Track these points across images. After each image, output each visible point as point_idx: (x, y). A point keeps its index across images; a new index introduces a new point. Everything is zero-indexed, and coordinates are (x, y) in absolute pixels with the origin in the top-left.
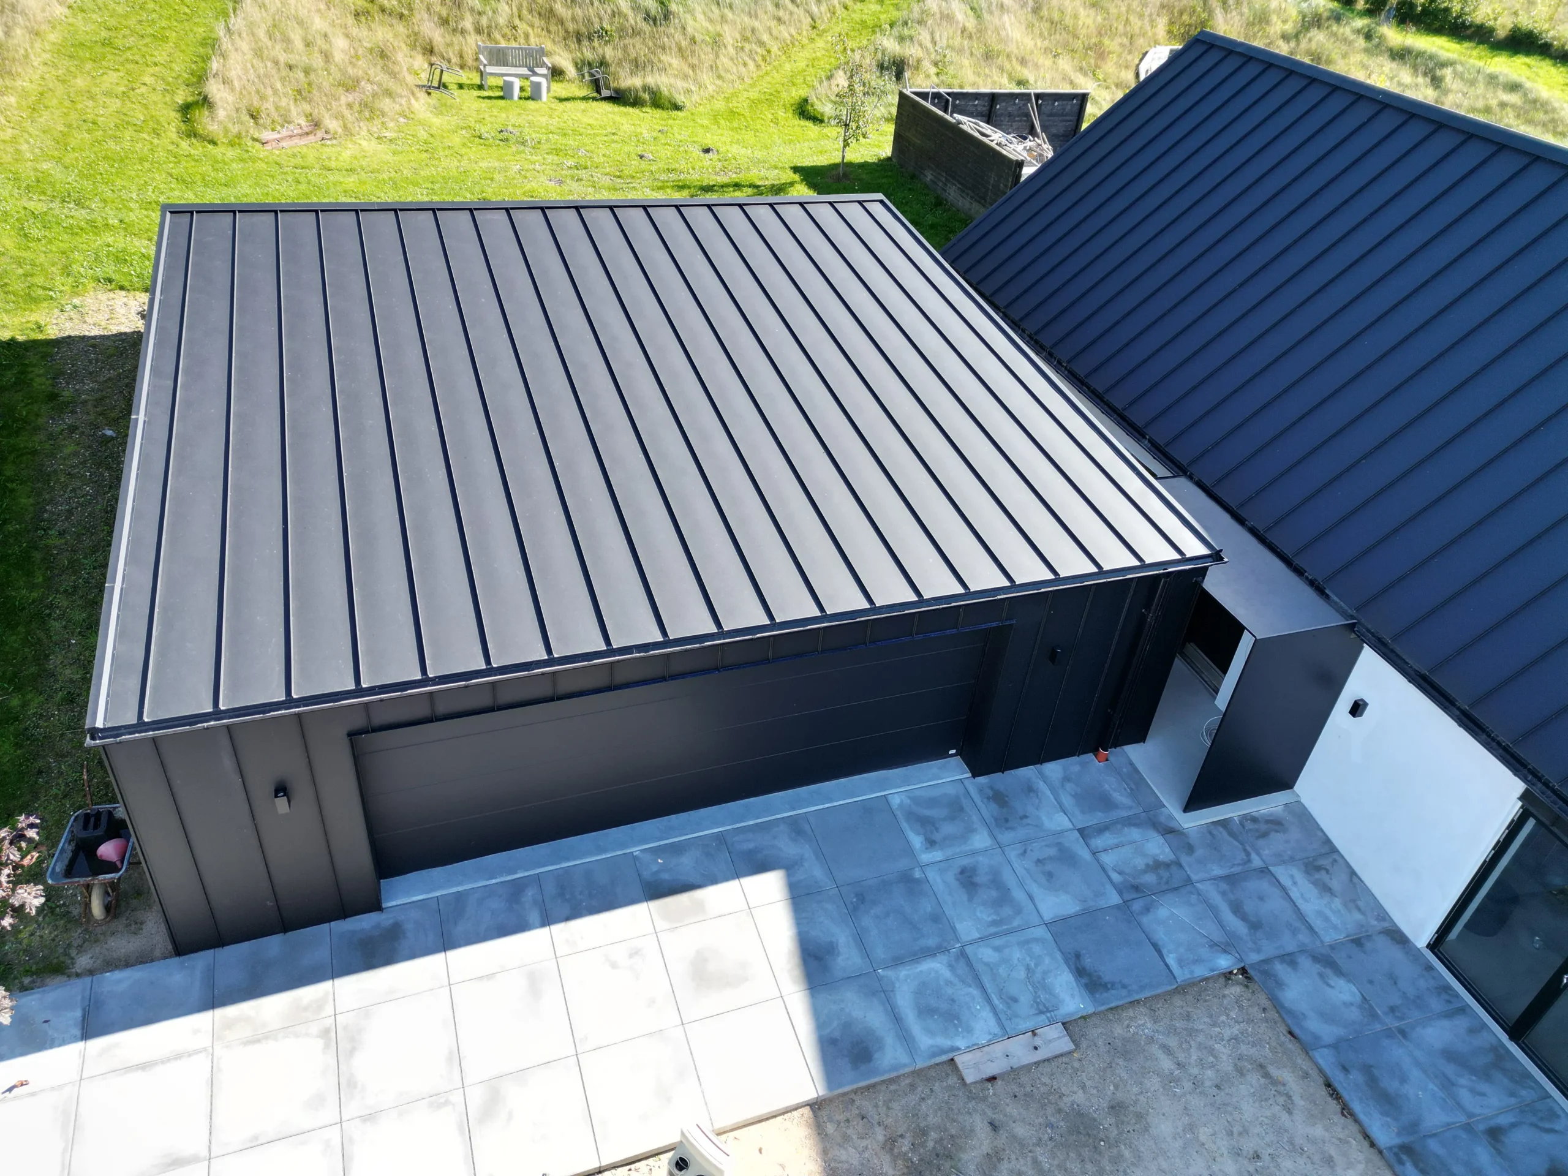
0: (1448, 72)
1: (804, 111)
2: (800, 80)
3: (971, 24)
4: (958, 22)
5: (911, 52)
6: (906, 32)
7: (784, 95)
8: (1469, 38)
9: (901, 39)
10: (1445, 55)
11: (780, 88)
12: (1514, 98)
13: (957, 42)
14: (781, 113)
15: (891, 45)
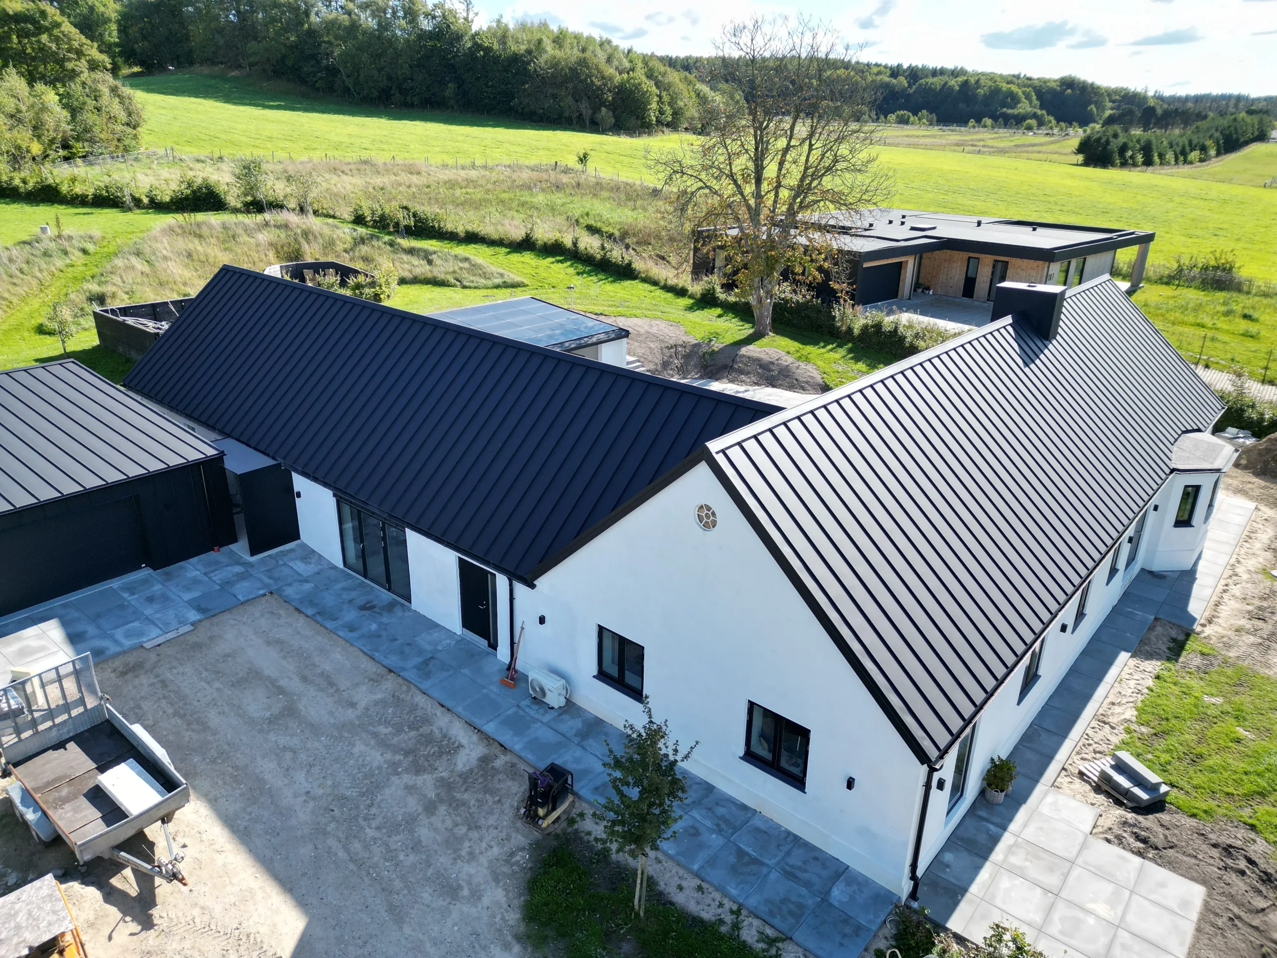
0: (434, 257)
1: (41, 330)
2: (36, 314)
3: (146, 269)
4: (137, 270)
5: (108, 289)
6: (103, 279)
7: (26, 324)
8: (446, 239)
9: (100, 284)
10: (432, 249)
11: (23, 321)
12: (466, 265)
13: (139, 280)
14: (26, 334)
15: (95, 288)
